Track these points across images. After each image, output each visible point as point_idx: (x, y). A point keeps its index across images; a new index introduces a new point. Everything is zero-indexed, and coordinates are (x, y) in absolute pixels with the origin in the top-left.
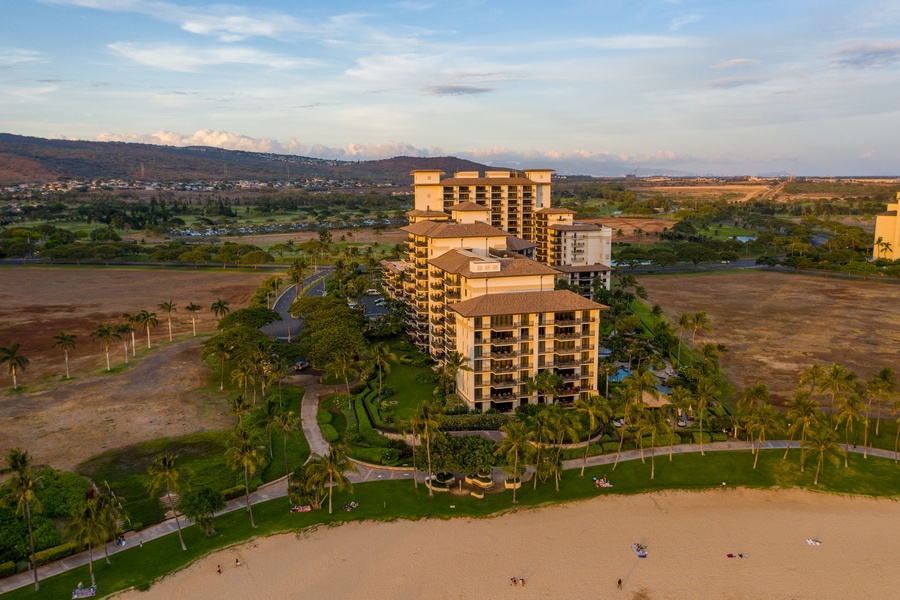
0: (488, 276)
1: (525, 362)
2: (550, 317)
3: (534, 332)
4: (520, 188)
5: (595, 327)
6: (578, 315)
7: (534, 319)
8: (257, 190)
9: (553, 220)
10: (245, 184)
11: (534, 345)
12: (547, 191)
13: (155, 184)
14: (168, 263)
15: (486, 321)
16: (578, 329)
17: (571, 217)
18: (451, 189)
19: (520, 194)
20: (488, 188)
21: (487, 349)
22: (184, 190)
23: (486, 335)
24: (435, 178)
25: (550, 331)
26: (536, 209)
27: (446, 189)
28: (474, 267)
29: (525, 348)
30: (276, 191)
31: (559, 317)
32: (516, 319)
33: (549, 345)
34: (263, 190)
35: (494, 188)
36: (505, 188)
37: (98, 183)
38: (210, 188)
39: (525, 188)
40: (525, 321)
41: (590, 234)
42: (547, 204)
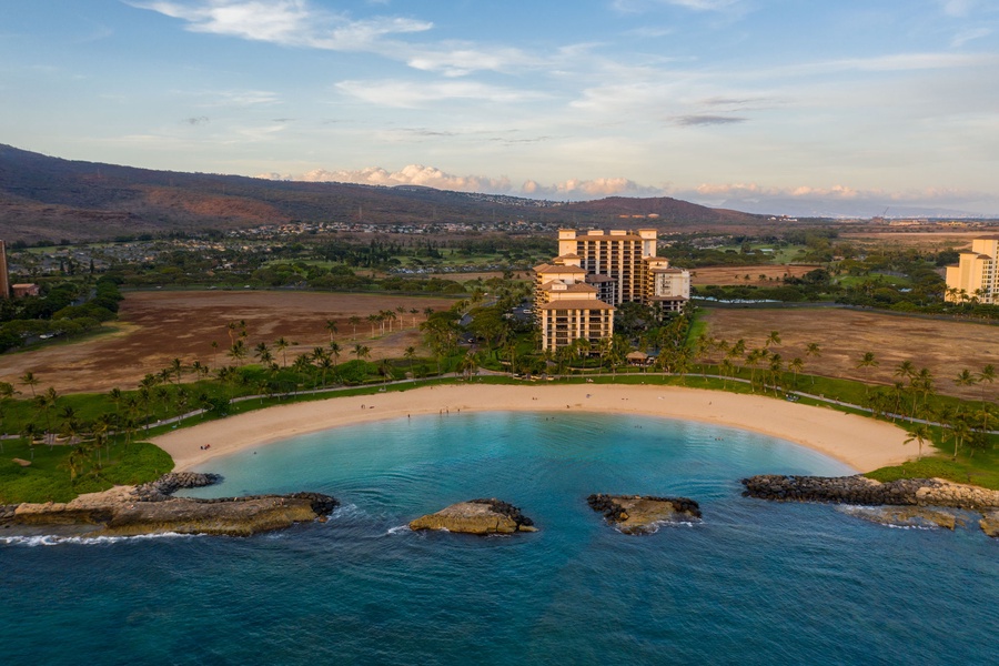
0: (560, 292)
1: (574, 334)
2: (587, 312)
3: (578, 319)
4: (632, 243)
5: (611, 319)
6: (602, 312)
7: (578, 313)
8: (463, 233)
9: (652, 265)
10: (451, 227)
11: (578, 326)
12: (653, 245)
13: (372, 227)
14: (393, 291)
15: (554, 312)
16: (602, 319)
17: (666, 263)
18: (583, 243)
19: (632, 247)
20: (609, 243)
21: (554, 326)
22: (397, 232)
23: (554, 320)
24: (572, 235)
25: (587, 319)
26: (644, 257)
27: (579, 243)
28: (554, 288)
29: (574, 327)
30: (480, 234)
31: (592, 312)
32: (570, 312)
33: (587, 326)
34: (468, 232)
35: (613, 243)
36: (621, 243)
37: (325, 226)
38: (420, 231)
39: (636, 242)
40: (574, 313)
41: (674, 275)
42: (654, 255)
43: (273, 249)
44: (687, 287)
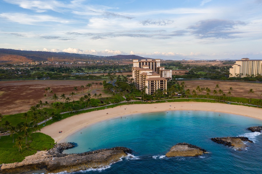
0: (150, 75)
1: (156, 88)
2: (159, 81)
3: (157, 83)
4: (154, 63)
5: (166, 83)
6: (164, 81)
7: (157, 81)
9: (160, 69)
10: (80, 63)
11: (157, 85)
12: (159, 63)
13: (58, 63)
15: (150, 81)
16: (164, 83)
17: (164, 68)
18: (140, 63)
19: (154, 64)
20: (148, 63)
21: (150, 86)
22: (65, 64)
23: (150, 84)
24: (137, 61)
25: (159, 83)
26: (157, 67)
27: (139, 63)
28: (148, 74)
29: (156, 86)
31: (161, 81)
32: (154, 81)
33: (159, 85)
34: (85, 64)
35: (149, 63)
36: (151, 63)
38: (71, 64)
39: (155, 63)
40: (156, 82)
41: (168, 71)
42: (159, 66)
43: (31, 69)
44: (171, 75)
